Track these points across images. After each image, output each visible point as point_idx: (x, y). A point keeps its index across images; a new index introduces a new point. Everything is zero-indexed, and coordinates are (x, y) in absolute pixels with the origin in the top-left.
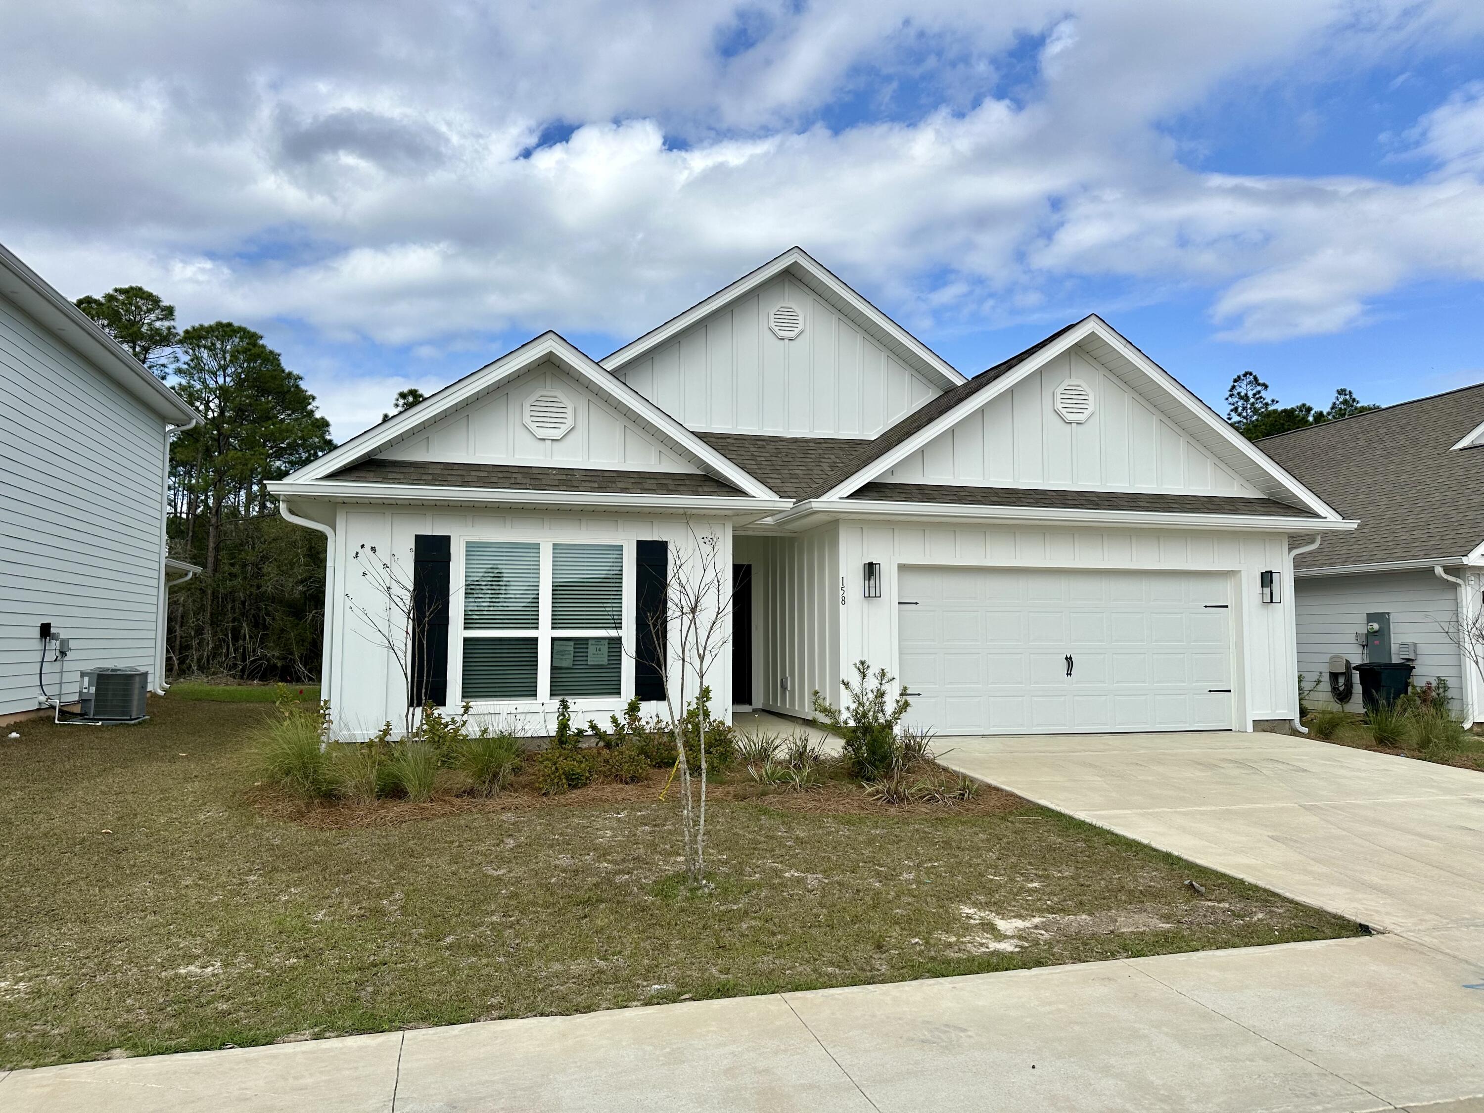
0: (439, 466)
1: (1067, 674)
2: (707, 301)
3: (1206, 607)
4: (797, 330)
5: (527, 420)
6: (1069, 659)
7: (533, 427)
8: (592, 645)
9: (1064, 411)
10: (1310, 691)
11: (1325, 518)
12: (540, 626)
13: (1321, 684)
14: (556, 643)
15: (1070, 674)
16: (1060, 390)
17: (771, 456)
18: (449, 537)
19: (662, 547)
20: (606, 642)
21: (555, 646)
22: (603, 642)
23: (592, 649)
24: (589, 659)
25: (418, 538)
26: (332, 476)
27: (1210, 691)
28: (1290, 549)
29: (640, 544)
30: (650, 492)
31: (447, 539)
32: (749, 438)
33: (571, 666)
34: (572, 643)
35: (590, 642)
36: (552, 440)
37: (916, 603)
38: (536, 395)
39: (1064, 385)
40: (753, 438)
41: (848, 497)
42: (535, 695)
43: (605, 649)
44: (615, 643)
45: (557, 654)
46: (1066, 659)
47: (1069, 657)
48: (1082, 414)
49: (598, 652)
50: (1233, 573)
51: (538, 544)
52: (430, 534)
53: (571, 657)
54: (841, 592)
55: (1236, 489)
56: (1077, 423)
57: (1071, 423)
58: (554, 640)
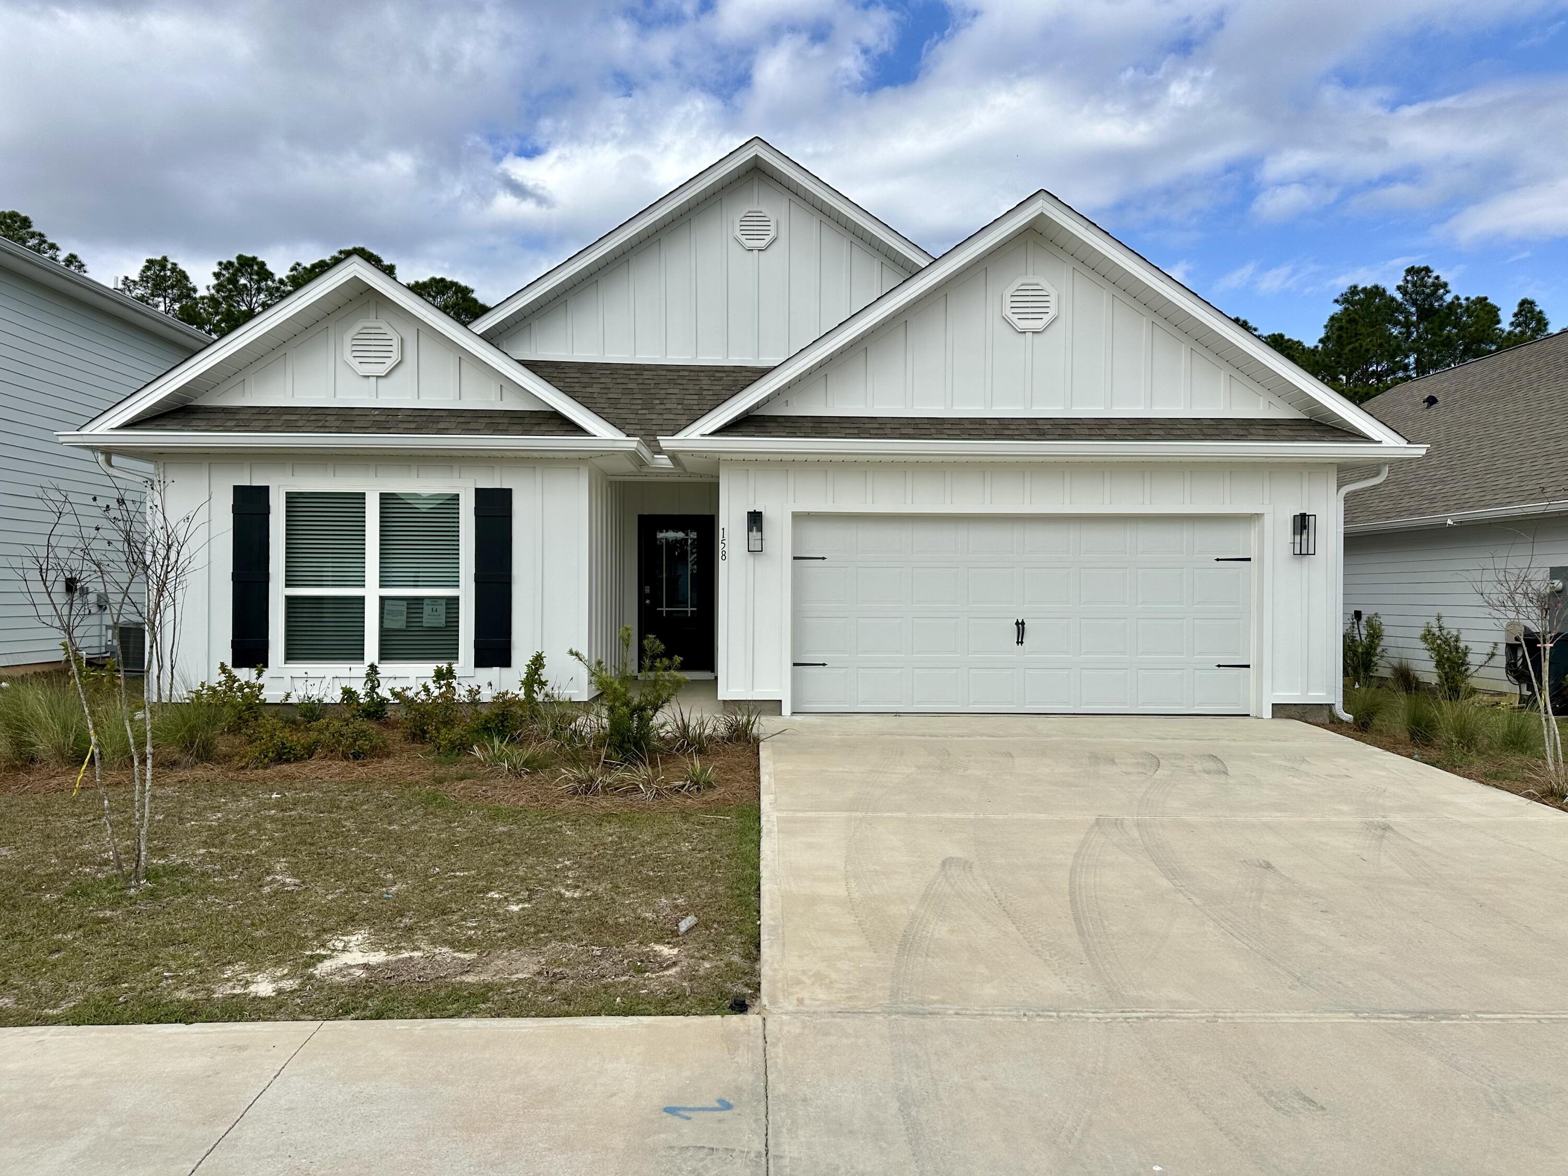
0: (250, 411)
1: (1018, 643)
2: (648, 210)
3: (1218, 560)
4: (768, 239)
5: (348, 356)
6: (1020, 625)
7: (355, 363)
8: (427, 605)
9: (1014, 318)
10: (1481, 666)
11: (1380, 442)
12: (366, 583)
13: (1496, 657)
14: (387, 602)
15: (1022, 643)
16: (1011, 290)
17: (723, 389)
18: (268, 487)
19: (505, 496)
20: (444, 602)
21: (386, 607)
22: (440, 602)
23: (427, 609)
24: (424, 620)
25: (237, 489)
26: (130, 425)
27: (1219, 666)
28: (1339, 487)
29: (478, 492)
30: (472, 432)
31: (267, 489)
32: (709, 368)
33: (404, 627)
34: (405, 603)
35: (426, 602)
36: (378, 377)
37: (824, 558)
38: (357, 327)
39: (1017, 284)
40: (715, 368)
41: (712, 434)
42: (363, 659)
43: (442, 610)
44: (453, 602)
45: (388, 614)
46: (1017, 623)
47: (1020, 621)
48: (1040, 321)
49: (435, 613)
50: (1257, 517)
51: (364, 494)
52: (248, 484)
53: (404, 618)
54: (721, 546)
55: (1261, 408)
56: (1033, 332)
57: (1025, 332)
58: (383, 599)
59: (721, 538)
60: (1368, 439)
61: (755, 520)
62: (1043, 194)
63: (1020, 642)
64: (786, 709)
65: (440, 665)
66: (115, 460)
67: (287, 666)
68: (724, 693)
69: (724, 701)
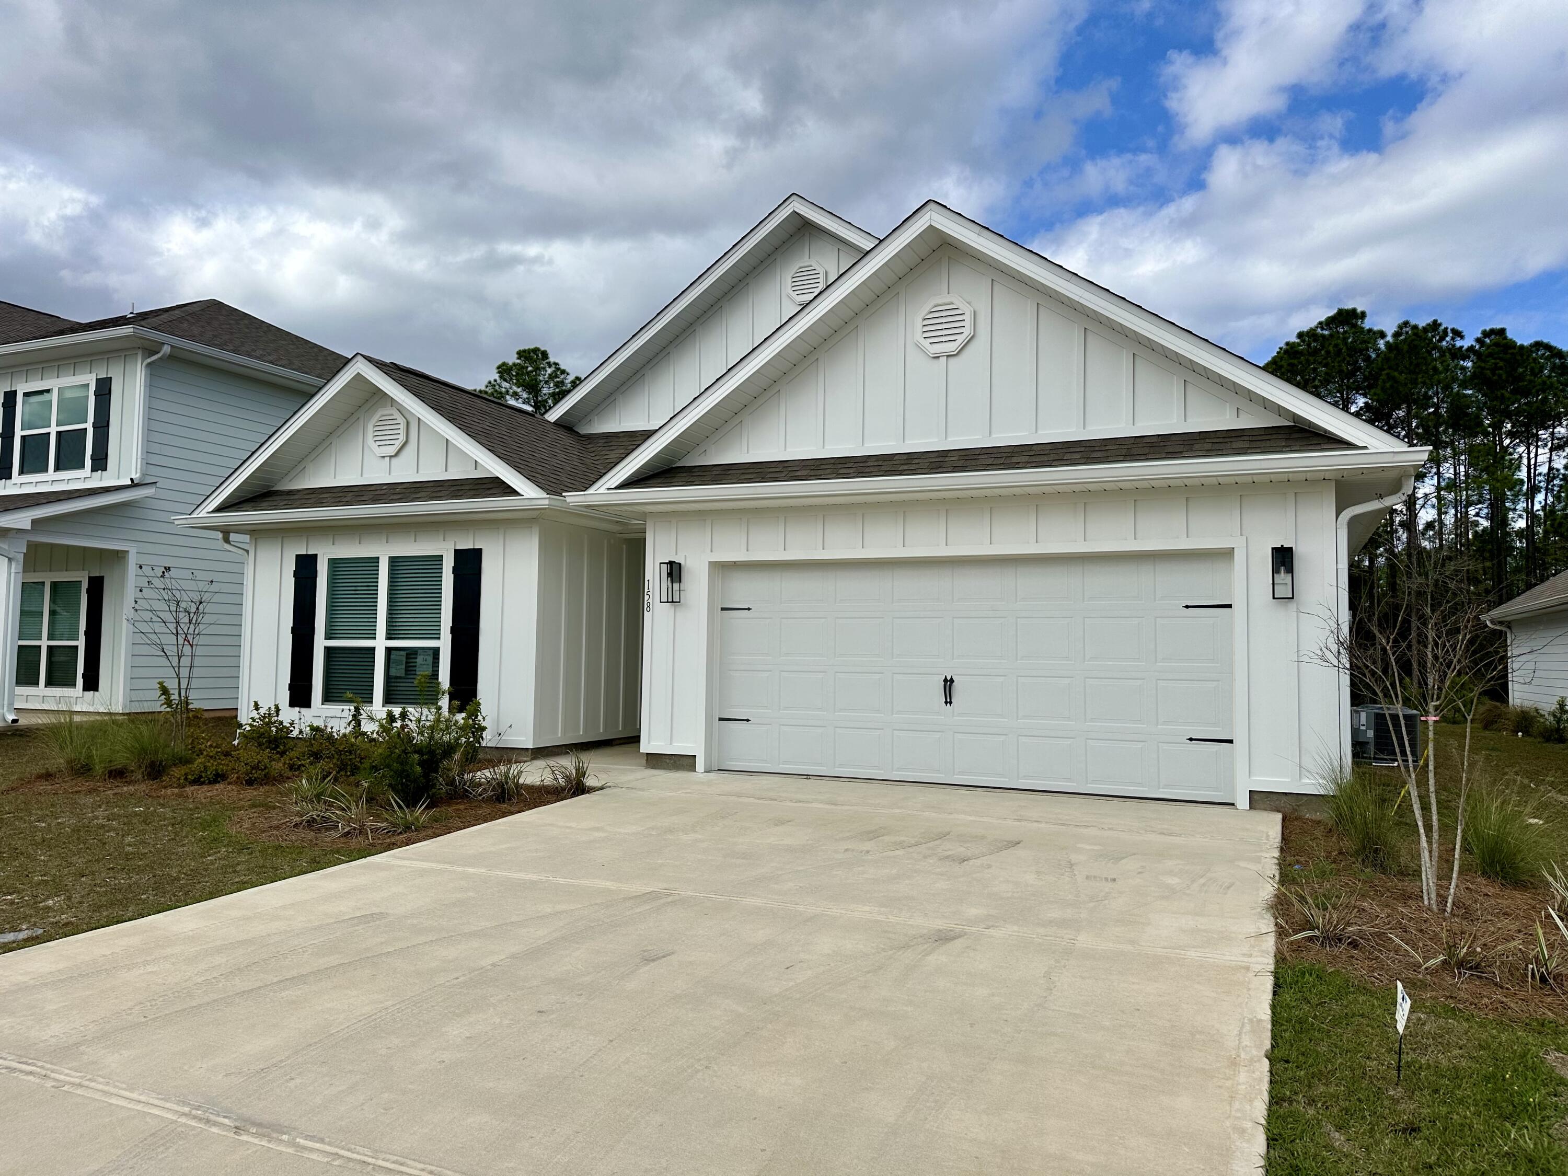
1: (946, 703)
3: (1187, 607)
5: (370, 441)
6: (949, 683)
7: (375, 446)
8: (420, 655)
9: (925, 341)
11: (1365, 448)
12: (377, 636)
14: (393, 652)
15: (951, 703)
16: (918, 314)
18: (317, 554)
19: (476, 555)
20: (427, 652)
21: (392, 657)
23: (420, 660)
24: (416, 668)
25: (297, 556)
26: (225, 507)
27: (1191, 739)
28: (1339, 509)
29: (458, 553)
33: (403, 675)
34: (404, 653)
35: (419, 652)
36: (387, 457)
37: (749, 609)
38: (377, 417)
39: (927, 306)
41: (616, 488)
42: (371, 702)
43: (426, 659)
44: (436, 652)
45: (393, 663)
46: (946, 680)
47: (949, 678)
48: (953, 343)
49: (425, 662)
50: (1227, 554)
51: (378, 558)
52: (304, 553)
53: (404, 667)
54: (646, 597)
55: (1228, 417)
56: (948, 356)
57: (939, 357)
58: (389, 650)
59: (646, 590)
60: (1349, 445)
61: (674, 571)
62: (932, 205)
63: (948, 702)
64: (700, 765)
65: (390, 709)
66: (233, 537)
67: (323, 706)
68: (647, 746)
69: (647, 754)
